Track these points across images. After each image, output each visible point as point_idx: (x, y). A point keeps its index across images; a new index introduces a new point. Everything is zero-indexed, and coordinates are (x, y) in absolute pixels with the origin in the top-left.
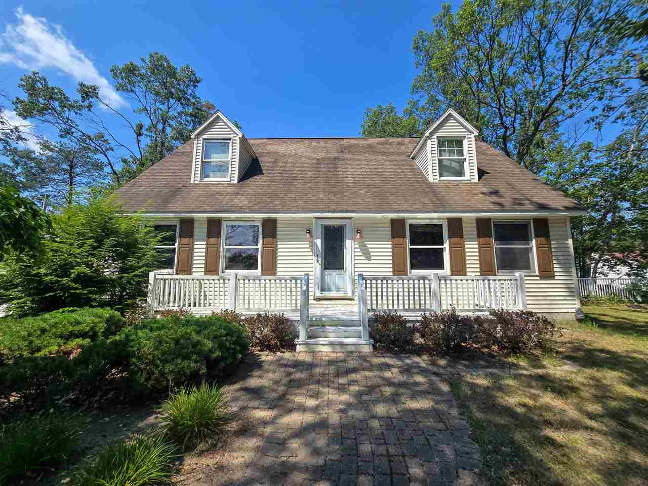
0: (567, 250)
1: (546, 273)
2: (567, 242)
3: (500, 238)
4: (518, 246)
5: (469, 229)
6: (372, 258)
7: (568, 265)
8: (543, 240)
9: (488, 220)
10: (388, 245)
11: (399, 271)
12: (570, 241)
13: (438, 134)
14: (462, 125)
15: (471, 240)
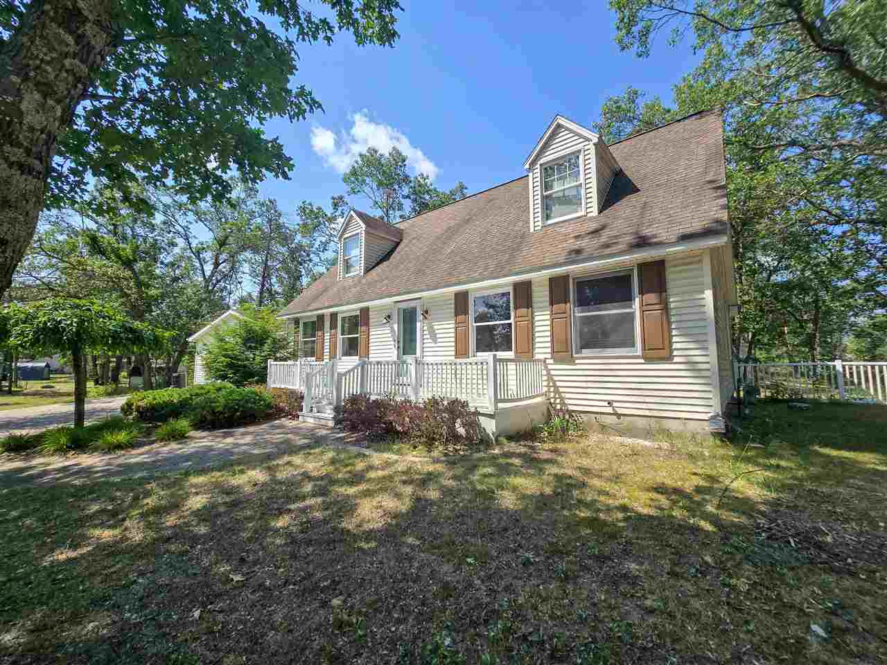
0: (702, 309)
1: (659, 352)
2: (704, 296)
3: (583, 302)
4: (613, 311)
5: (541, 294)
6: (439, 340)
7: (704, 338)
8: (651, 298)
9: (565, 278)
10: (451, 325)
11: (461, 352)
12: (708, 295)
13: (542, 161)
14: (577, 134)
15: (542, 309)
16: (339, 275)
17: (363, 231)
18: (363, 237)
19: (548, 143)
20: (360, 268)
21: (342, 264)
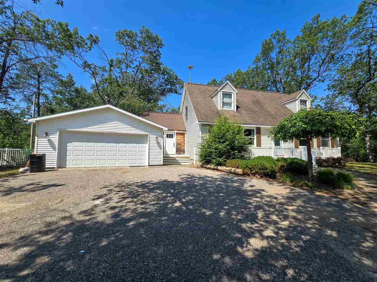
16: (219, 107)
17: (235, 93)
18: (235, 95)
19: (301, 95)
20: (233, 108)
21: (222, 103)
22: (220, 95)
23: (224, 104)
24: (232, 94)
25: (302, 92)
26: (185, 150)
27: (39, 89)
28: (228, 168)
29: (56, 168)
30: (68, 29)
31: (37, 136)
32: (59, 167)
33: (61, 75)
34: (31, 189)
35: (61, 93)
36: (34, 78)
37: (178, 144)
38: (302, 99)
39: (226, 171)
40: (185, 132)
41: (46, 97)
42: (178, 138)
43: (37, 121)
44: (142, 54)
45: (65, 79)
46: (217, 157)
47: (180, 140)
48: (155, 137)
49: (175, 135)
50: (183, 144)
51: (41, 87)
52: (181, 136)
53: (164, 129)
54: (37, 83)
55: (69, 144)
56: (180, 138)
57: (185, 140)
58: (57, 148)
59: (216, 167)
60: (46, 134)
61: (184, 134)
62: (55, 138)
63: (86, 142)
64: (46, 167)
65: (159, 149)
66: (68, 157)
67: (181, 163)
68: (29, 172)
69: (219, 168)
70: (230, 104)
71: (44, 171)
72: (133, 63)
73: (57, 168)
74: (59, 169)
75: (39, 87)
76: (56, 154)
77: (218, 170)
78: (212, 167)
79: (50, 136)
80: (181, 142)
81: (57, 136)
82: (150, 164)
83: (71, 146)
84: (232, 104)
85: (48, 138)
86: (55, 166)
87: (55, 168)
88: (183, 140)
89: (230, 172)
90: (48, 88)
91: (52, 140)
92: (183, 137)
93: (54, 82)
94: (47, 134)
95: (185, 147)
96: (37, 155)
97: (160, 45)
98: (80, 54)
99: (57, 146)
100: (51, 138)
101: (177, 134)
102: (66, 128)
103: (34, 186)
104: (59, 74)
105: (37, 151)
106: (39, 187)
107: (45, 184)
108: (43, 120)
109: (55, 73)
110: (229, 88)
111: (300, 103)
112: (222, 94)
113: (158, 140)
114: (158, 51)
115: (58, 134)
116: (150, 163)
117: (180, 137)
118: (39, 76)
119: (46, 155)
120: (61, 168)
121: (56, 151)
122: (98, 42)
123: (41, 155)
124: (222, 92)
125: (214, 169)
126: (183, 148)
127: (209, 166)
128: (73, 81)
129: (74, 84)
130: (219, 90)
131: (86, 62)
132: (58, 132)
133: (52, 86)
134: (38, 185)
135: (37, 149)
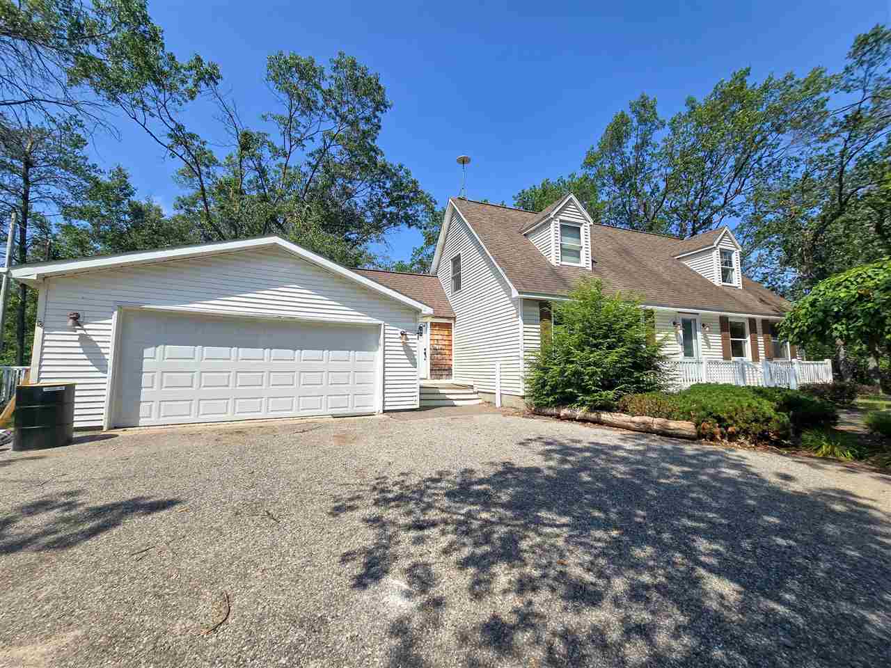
16: (554, 259)
17: (588, 224)
18: (589, 231)
19: (722, 238)
20: (585, 261)
21: (559, 248)
22: (554, 228)
23: (565, 251)
24: (582, 229)
25: (724, 232)
26: (453, 368)
27: (25, 198)
28: (637, 419)
29: (105, 429)
30: (144, 17)
31: (41, 325)
32: (117, 424)
33: (94, 166)
34: (46, 533)
35: (92, 215)
36: (13, 170)
37: (435, 351)
38: (725, 247)
39: (632, 425)
40: (452, 322)
41: (43, 226)
42: (436, 337)
43: (44, 278)
44: (330, 125)
45: (104, 179)
46: (598, 386)
47: (440, 342)
48: (399, 332)
49: (429, 328)
50: (447, 352)
51: (32, 196)
52: (442, 333)
53: (423, 312)
54: (21, 181)
55: (148, 352)
56: (440, 337)
57: (453, 343)
58: (110, 363)
59: (593, 416)
60: (75, 319)
61: (448, 326)
62: (105, 332)
63: (204, 346)
64: (76, 425)
65: (410, 365)
66: (145, 394)
67: (456, 403)
68: (10, 445)
69: (605, 416)
70: (576, 253)
71: (69, 441)
72: (303, 145)
73: (109, 429)
74: (118, 432)
75: (27, 192)
76: (106, 381)
77: (599, 422)
78: (580, 413)
79: (85, 327)
80: (444, 347)
81: (113, 327)
82: (386, 408)
83: (156, 359)
84: (583, 253)
85: (79, 332)
86: (103, 422)
87: (101, 428)
88: (447, 343)
89: (647, 430)
90: (53, 198)
91: (95, 339)
92: (446, 333)
93: (72, 183)
94: (77, 320)
95: (453, 359)
96: (44, 390)
97: (381, 106)
98: (164, 106)
99: (110, 358)
100: (89, 332)
101: (432, 324)
102: (141, 300)
103: (55, 514)
104: (89, 163)
105: (40, 373)
106: (77, 521)
107: (100, 504)
108: (62, 275)
109: (79, 161)
110: (576, 213)
111: (721, 258)
112: (558, 226)
113: (407, 339)
114: (376, 117)
115: (113, 321)
116: (387, 404)
117: (440, 335)
118: (29, 164)
119: (77, 387)
120: (124, 427)
121: (105, 372)
122: (218, 81)
123: (58, 389)
124: (561, 221)
125: (584, 421)
126: (449, 362)
127: (564, 412)
128: (127, 186)
129: (132, 193)
130: (552, 216)
131: (180, 128)
132: (116, 313)
133: (67, 193)
134: (70, 506)
135: (40, 366)
